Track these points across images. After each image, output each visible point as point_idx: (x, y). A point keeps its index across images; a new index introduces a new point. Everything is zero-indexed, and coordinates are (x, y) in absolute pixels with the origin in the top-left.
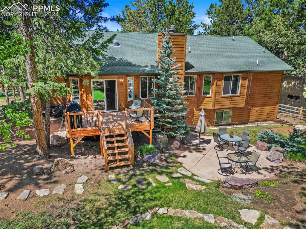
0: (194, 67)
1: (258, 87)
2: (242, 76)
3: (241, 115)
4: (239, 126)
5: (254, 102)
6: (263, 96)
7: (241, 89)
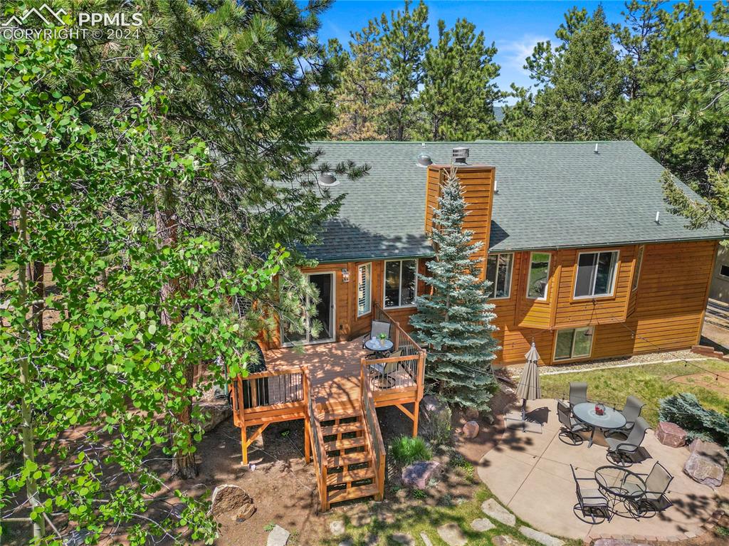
0: (508, 236)
1: (657, 273)
2: (620, 254)
3: (615, 339)
4: (610, 365)
5: (646, 308)
6: (668, 293)
7: (618, 282)
